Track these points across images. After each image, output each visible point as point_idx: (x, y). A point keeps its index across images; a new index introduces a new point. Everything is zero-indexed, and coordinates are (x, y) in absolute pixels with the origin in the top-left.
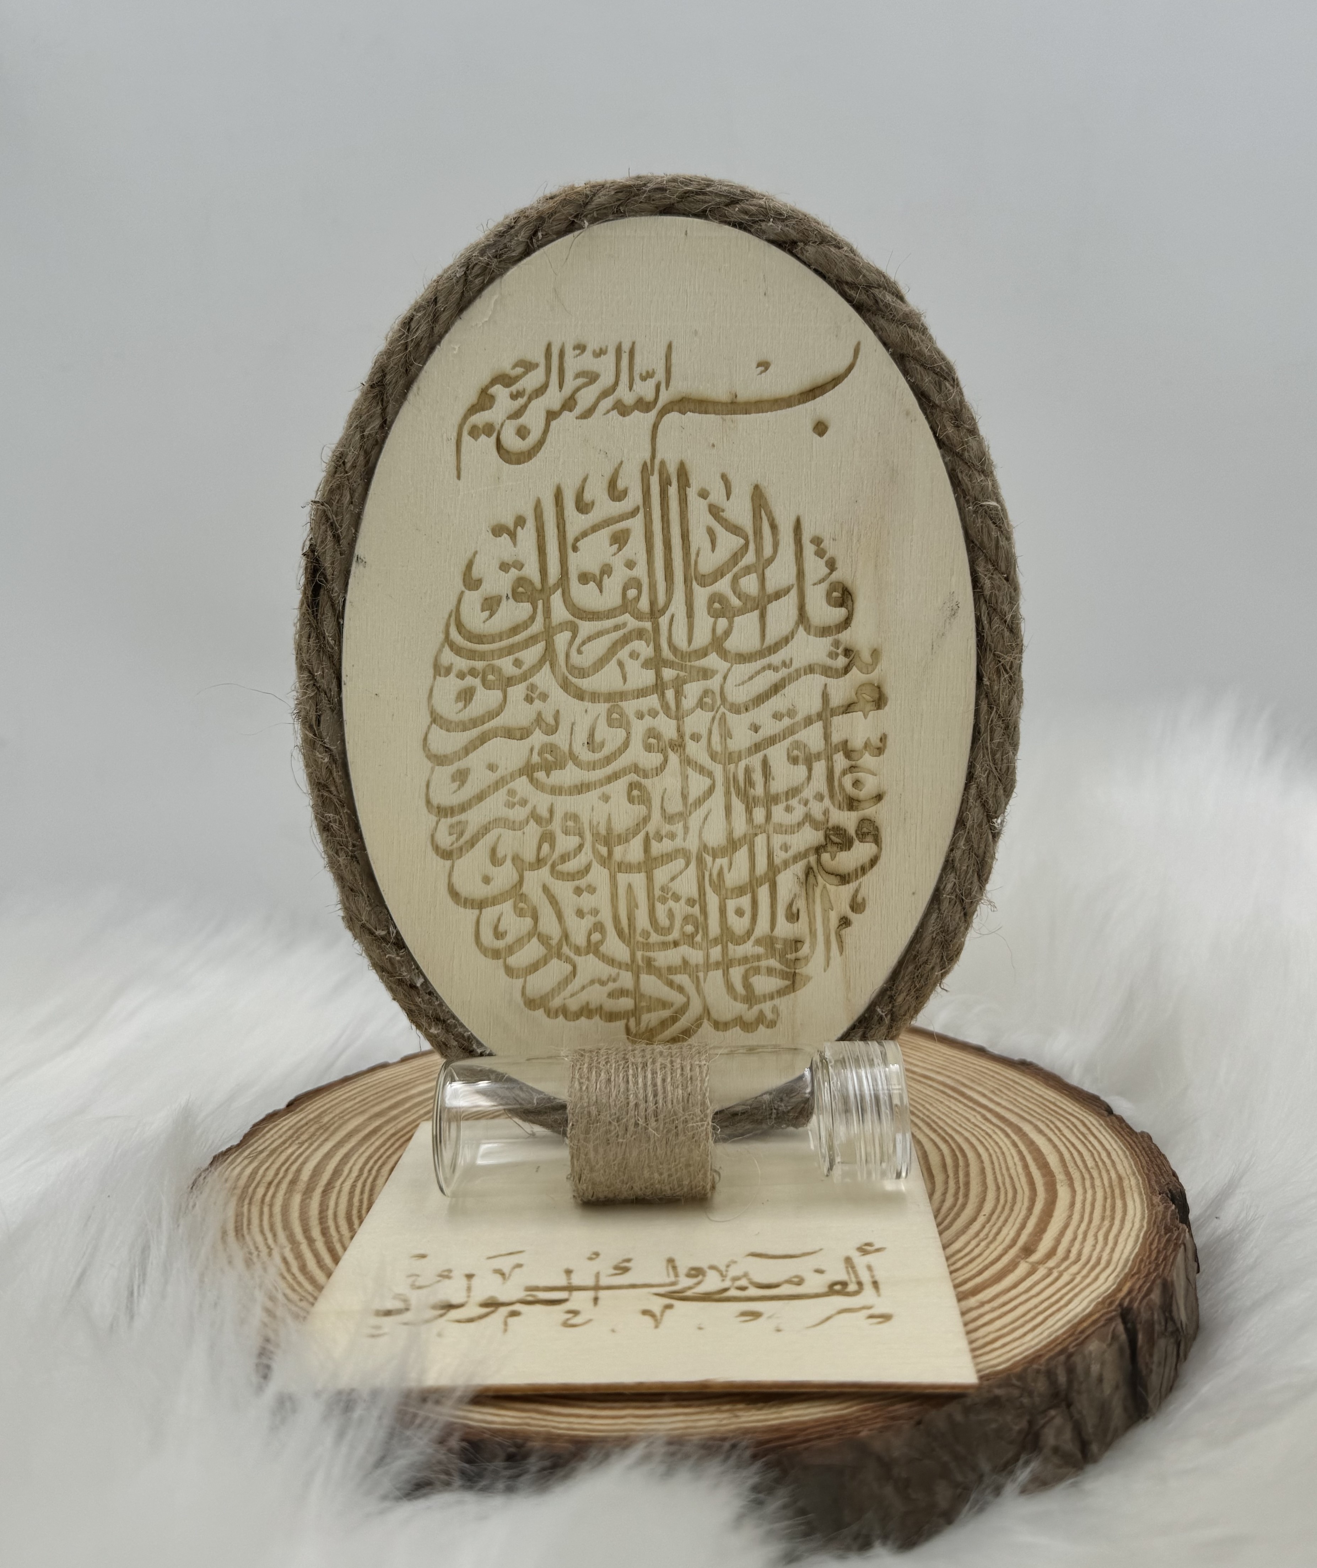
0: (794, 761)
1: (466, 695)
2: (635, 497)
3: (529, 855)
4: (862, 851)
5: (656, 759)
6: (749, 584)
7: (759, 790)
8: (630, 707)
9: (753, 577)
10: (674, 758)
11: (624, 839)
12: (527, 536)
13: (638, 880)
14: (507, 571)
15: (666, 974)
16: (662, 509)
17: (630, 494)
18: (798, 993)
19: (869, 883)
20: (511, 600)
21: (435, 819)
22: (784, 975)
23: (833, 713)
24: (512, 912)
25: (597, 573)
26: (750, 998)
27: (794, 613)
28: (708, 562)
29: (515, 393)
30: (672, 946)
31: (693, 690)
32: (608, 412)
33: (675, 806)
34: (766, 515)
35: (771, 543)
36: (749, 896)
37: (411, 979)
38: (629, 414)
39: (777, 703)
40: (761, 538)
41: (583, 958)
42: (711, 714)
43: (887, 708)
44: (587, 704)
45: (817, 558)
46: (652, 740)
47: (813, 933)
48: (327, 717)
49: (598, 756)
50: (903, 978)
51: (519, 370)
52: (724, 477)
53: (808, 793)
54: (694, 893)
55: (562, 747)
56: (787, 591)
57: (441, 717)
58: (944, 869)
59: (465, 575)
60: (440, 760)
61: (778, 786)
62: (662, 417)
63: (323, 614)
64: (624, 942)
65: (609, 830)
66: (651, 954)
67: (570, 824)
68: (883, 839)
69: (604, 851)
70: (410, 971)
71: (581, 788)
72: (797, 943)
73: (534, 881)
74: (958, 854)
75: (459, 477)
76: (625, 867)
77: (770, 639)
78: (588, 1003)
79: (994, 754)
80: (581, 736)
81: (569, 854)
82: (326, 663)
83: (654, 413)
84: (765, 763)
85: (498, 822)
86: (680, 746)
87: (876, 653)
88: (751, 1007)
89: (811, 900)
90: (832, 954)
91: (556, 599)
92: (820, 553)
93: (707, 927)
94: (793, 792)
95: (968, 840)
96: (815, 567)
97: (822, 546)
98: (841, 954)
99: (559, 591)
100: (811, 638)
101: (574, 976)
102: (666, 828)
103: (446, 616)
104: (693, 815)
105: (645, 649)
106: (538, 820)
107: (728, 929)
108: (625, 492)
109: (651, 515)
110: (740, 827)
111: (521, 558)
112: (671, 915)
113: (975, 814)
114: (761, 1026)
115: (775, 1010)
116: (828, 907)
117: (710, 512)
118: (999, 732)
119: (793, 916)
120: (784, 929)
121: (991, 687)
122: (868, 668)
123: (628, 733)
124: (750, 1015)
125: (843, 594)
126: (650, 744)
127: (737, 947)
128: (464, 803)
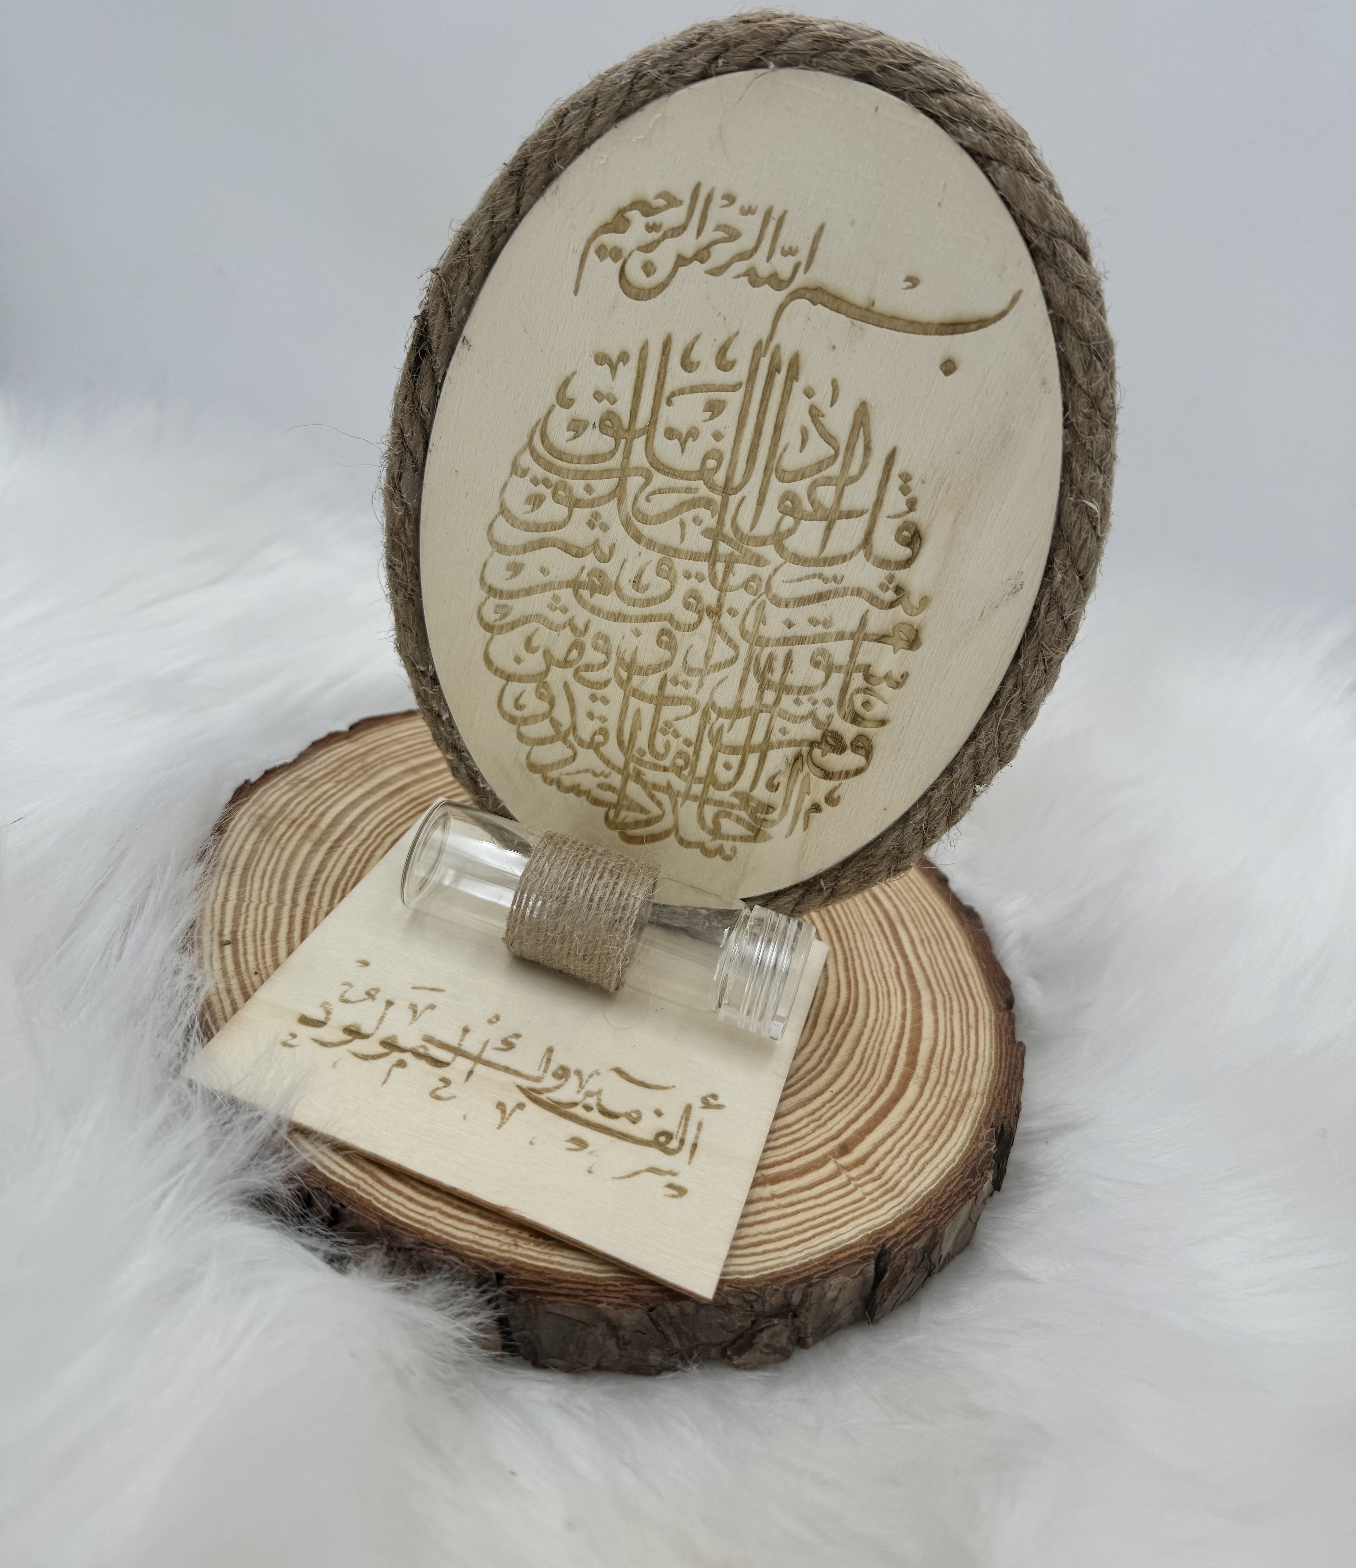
0: (816, 664)
1: (536, 501)
2: (740, 372)
3: (559, 653)
4: (850, 760)
5: (691, 617)
6: (826, 495)
7: (776, 677)
8: (681, 565)
9: (832, 488)
10: (707, 623)
11: (645, 672)
12: (627, 373)
13: (648, 709)
14: (599, 401)
15: (651, 789)
16: (763, 394)
17: (737, 368)
18: (757, 844)
19: (847, 787)
20: (597, 430)
21: (485, 595)
22: (749, 827)
23: (866, 637)
24: (534, 693)
25: (684, 433)
26: (716, 832)
27: (859, 536)
28: (792, 460)
29: (651, 224)
30: (662, 769)
31: (742, 571)
32: (738, 276)
33: (697, 662)
34: (864, 435)
35: (860, 463)
36: (739, 757)
37: (439, 711)
38: (758, 286)
39: (817, 610)
40: (852, 455)
41: (585, 750)
42: (753, 598)
43: (917, 652)
44: (642, 548)
45: (900, 493)
46: (691, 600)
47: (786, 805)
48: (407, 476)
49: (639, 595)
50: (852, 867)
51: (661, 202)
52: (835, 384)
53: (818, 695)
54: (693, 737)
55: (610, 576)
56: (861, 513)
57: (509, 511)
58: (921, 800)
59: (560, 390)
60: (501, 548)
61: (792, 679)
62: (792, 300)
63: (422, 382)
64: (622, 751)
65: (633, 660)
66: (642, 769)
67: (601, 642)
68: (874, 758)
69: (624, 675)
70: (439, 704)
71: (619, 617)
72: (769, 808)
73: (557, 677)
74: (936, 794)
75: (576, 293)
76: (638, 694)
77: (830, 551)
78: (579, 785)
79: (1002, 728)
80: (629, 574)
81: (593, 666)
82: (417, 427)
83: (784, 293)
84: (789, 657)
85: (538, 617)
86: (717, 614)
87: (925, 601)
88: (714, 839)
89: (792, 780)
90: (796, 827)
91: (639, 444)
92: (905, 490)
93: (696, 766)
94: (806, 690)
95: (950, 788)
96: (895, 501)
97: (909, 484)
98: (805, 830)
99: (644, 437)
100: (869, 565)
101: (574, 760)
102: (683, 677)
103: (534, 423)
104: (711, 676)
105: (709, 520)
106: (574, 629)
107: (713, 774)
108: (733, 363)
109: (751, 396)
110: (749, 699)
111: (616, 392)
112: (667, 746)
113: (964, 770)
114: (718, 856)
115: (734, 850)
116: (806, 791)
117: (810, 413)
118: (1014, 712)
119: (772, 786)
120: (761, 793)
121: (1024, 671)
122: (913, 611)
123: (672, 587)
124: (713, 844)
125: (913, 536)
126: (689, 604)
127: (717, 792)
128: (512, 592)
